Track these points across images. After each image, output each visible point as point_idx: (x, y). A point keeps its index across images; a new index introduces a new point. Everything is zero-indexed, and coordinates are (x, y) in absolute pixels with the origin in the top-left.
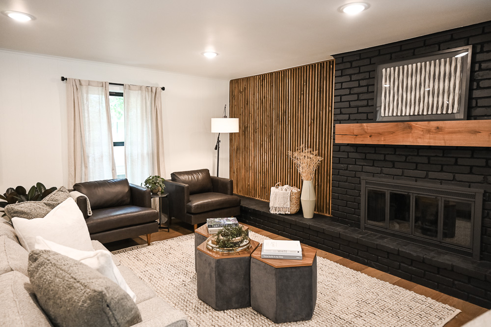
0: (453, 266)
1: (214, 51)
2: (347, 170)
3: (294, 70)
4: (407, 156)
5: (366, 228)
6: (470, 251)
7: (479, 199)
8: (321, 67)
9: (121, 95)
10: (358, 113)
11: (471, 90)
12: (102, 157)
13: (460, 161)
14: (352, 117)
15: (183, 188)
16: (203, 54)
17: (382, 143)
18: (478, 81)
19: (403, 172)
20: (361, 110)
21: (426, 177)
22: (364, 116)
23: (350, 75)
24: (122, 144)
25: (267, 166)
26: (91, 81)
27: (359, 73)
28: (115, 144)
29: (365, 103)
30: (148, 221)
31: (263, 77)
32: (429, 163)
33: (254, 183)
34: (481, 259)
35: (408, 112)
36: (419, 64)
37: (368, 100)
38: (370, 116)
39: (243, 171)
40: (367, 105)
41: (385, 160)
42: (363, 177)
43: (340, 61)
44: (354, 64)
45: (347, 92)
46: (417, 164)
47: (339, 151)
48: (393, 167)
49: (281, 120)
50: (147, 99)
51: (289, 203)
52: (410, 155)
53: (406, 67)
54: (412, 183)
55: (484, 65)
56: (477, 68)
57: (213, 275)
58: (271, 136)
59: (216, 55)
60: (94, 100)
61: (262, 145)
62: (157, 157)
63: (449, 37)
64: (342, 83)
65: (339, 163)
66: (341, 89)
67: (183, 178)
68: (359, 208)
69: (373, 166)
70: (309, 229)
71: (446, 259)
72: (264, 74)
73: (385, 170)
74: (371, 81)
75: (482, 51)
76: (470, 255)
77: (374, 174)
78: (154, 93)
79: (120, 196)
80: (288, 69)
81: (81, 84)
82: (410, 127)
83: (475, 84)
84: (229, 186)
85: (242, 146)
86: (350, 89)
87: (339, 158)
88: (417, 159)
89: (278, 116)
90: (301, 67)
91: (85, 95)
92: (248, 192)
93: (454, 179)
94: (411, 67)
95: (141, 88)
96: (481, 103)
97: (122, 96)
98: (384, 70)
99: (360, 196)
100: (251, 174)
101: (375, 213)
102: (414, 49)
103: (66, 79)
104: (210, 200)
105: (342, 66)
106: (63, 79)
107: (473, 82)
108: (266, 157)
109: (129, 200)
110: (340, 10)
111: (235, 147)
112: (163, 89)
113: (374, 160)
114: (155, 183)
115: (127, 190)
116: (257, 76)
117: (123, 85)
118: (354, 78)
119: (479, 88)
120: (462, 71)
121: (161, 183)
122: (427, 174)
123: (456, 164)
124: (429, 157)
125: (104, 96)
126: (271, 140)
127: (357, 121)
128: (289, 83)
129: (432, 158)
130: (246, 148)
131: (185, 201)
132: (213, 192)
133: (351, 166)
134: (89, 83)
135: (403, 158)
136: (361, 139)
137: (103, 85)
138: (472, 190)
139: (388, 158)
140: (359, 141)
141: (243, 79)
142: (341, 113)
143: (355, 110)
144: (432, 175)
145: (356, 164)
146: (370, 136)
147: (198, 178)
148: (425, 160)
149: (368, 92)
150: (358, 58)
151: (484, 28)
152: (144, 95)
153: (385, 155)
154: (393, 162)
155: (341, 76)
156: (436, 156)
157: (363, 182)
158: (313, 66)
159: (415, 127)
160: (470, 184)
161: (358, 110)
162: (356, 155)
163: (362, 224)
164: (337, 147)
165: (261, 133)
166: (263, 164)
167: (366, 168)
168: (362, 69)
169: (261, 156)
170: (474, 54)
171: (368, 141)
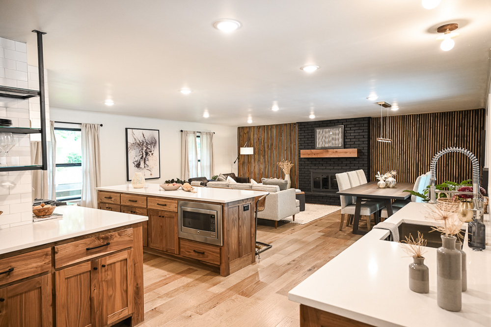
2: (304, 168)
3: (277, 126)
4: (327, 162)
8: (290, 125)
11: (344, 139)
13: (343, 162)
14: (306, 147)
17: (318, 157)
19: (326, 167)
20: (309, 144)
21: (334, 169)
22: (311, 147)
23: (304, 131)
29: (311, 142)
32: (334, 164)
35: (327, 145)
36: (329, 129)
38: (313, 147)
41: (319, 164)
42: (311, 170)
43: (300, 125)
44: (306, 126)
45: (303, 137)
47: (302, 161)
48: (322, 166)
49: (271, 147)
54: (329, 171)
55: (347, 132)
58: (264, 156)
60: (191, 139)
61: (259, 160)
63: (337, 122)
64: (300, 133)
65: (301, 166)
66: (301, 136)
68: (310, 184)
69: (315, 166)
72: (260, 126)
73: (320, 167)
74: (312, 134)
75: (346, 127)
77: (315, 169)
80: (274, 125)
81: (187, 133)
82: (328, 151)
87: (301, 164)
88: (330, 162)
89: (268, 146)
93: (342, 169)
94: (326, 130)
95: (207, 133)
96: (348, 143)
97: (200, 137)
98: (317, 130)
99: (310, 179)
101: (316, 184)
102: (327, 124)
105: (301, 127)
106: (182, 131)
107: (345, 137)
108: (262, 167)
110: (308, 116)
111: (241, 162)
112: (214, 133)
113: (315, 164)
116: (255, 126)
117: (201, 132)
118: (306, 132)
119: (347, 139)
120: (342, 133)
124: (334, 161)
125: (194, 138)
126: (264, 158)
127: (308, 149)
128: (274, 131)
130: (249, 162)
133: (306, 167)
134: (190, 132)
137: (194, 133)
139: (320, 162)
140: (310, 157)
141: (247, 127)
142: (302, 146)
143: (307, 145)
144: (335, 168)
145: (308, 166)
146: (314, 155)
149: (312, 138)
150: (307, 124)
151: (347, 120)
152: (208, 137)
154: (322, 164)
155: (301, 131)
157: (311, 173)
158: (286, 125)
160: (346, 170)
162: (308, 162)
163: (312, 190)
164: (300, 159)
165: (259, 154)
166: (260, 170)
167: (312, 167)
168: (309, 129)
169: (259, 166)
170: (344, 128)
171: (314, 157)
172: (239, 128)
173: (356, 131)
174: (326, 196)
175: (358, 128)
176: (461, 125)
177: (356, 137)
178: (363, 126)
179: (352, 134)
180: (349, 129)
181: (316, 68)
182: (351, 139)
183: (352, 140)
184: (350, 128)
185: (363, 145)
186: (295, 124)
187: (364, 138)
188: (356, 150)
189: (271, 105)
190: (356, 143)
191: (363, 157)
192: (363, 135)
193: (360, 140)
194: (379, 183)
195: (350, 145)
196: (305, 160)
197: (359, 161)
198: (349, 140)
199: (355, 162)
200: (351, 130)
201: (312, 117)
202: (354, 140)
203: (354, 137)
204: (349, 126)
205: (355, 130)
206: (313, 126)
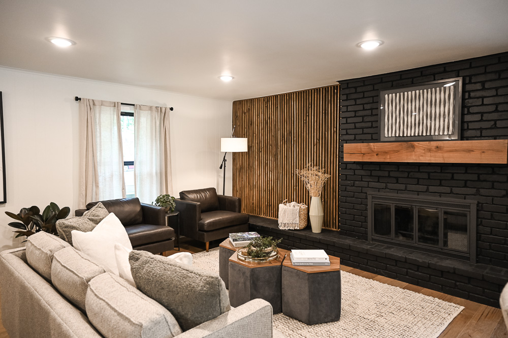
0: (454, 269)
1: (231, 75)
2: (354, 186)
3: (299, 94)
4: (409, 173)
5: (373, 240)
6: (467, 255)
7: (474, 209)
8: (325, 91)
9: (131, 115)
10: (363, 133)
11: (463, 115)
12: (112, 176)
13: (456, 176)
14: (358, 137)
15: (195, 206)
16: (219, 77)
17: (388, 161)
18: (469, 108)
19: (406, 187)
20: (366, 131)
21: (427, 191)
22: (369, 137)
23: (355, 100)
24: (131, 163)
25: (272, 184)
26: (104, 101)
27: (364, 97)
28: (126, 163)
29: (369, 124)
30: (165, 238)
31: (267, 99)
32: (429, 178)
33: (259, 201)
34: (477, 262)
35: (409, 133)
36: (417, 91)
37: (372, 122)
38: (375, 137)
39: (247, 190)
40: (372, 127)
41: (389, 176)
42: (370, 192)
43: (345, 86)
45: (353, 114)
46: (418, 179)
47: (346, 169)
48: (397, 182)
49: (287, 139)
50: (157, 119)
51: (298, 219)
52: (412, 172)
53: (406, 93)
54: (414, 197)
55: (472, 94)
56: (467, 96)
57: (248, 284)
58: (276, 155)
59: (231, 78)
60: (106, 119)
61: (266, 164)
62: (164, 175)
63: (442, 69)
64: (347, 106)
65: (346, 180)
66: (347, 111)
67: (192, 196)
68: (366, 222)
69: (378, 182)
70: (320, 242)
71: (448, 263)
72: (269, 97)
73: (390, 185)
74: (374, 106)
75: (470, 83)
76: (468, 259)
77: (379, 190)
78: (163, 113)
79: (133, 215)
80: (293, 93)
81: (94, 104)
82: (413, 147)
83: (466, 109)
84: (237, 204)
85: (246, 165)
86: (355, 111)
87: (346, 175)
88: (419, 175)
89: (283, 136)
90: (306, 91)
91: (97, 115)
92: (253, 210)
93: (451, 192)
94: (410, 94)
95: (151, 108)
96: (471, 126)
97: (133, 116)
98: (386, 96)
99: (366, 210)
100: (255, 192)
101: (381, 227)
102: (413, 78)
103: (80, 99)
104: (221, 218)
105: (347, 91)
106: (77, 99)
107: (464, 109)
108: (272, 176)
109: (141, 219)
110: (358, 46)
111: (238, 166)
112: (172, 109)
113: (379, 177)
114: (166, 202)
115: (138, 209)
116: (261, 98)
117: (134, 105)
118: (358, 102)
119: (469, 113)
120: (454, 99)
121: (172, 202)
122: (428, 188)
123: (452, 178)
124: (429, 173)
125: (115, 116)
126: (276, 159)
127: (362, 141)
128: (295, 105)
129: (431, 174)
130: (250, 167)
131: (197, 219)
132: (220, 210)
133: (357, 182)
134: (102, 103)
135: (406, 175)
136: (369, 157)
137: (115, 105)
138: (468, 201)
139: (392, 174)
140: (366, 159)
141: (247, 101)
142: (347, 134)
143: (360, 131)
144: (432, 189)
145: (362, 181)
146: (377, 155)
147: (206, 196)
148: (426, 176)
149: (372, 115)
150: (362, 84)
151: (471, 63)
152: (154, 115)
153: (389, 171)
154: (397, 178)
155: (347, 100)
156: (435, 172)
157: (369, 197)
158: (317, 90)
159: (417, 146)
160: (465, 196)
161: (363, 130)
162: (363, 172)
163: (370, 237)
164: (344, 165)
165: (266, 152)
166: (268, 182)
167: (372, 184)
168: (366, 94)
169: (266, 174)
170: (464, 84)
171: (375, 159)
172: (235, 103)
173: (501, 91)
174: (406, 261)
177: (502, 108)
179: (487, 101)
180: (479, 86)
182: (482, 113)
183: (487, 117)
184: (484, 83)
186: (335, 87)
188: (502, 143)
190: (500, 124)
195: (482, 129)
196: (355, 166)
198: (478, 117)
199: (495, 177)
200: (484, 89)
201: (370, 47)
202: (495, 116)
203: (493, 108)
204: (482, 78)
205: (497, 88)
206: (376, 87)
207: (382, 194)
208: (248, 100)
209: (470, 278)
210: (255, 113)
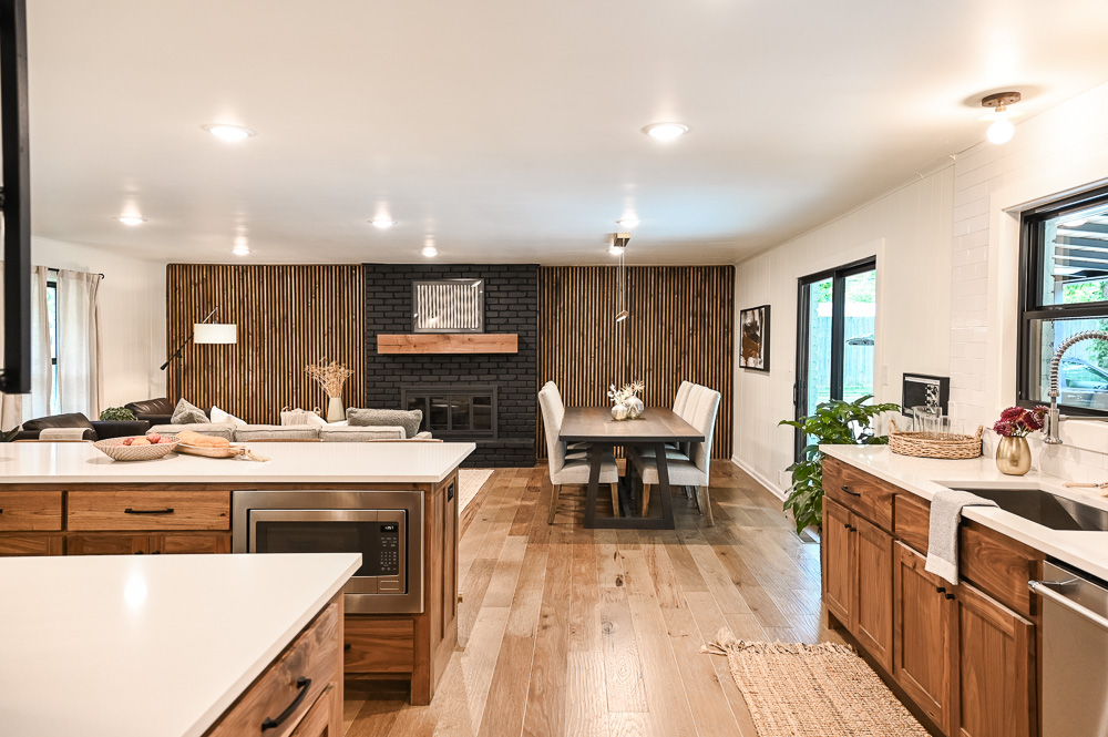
2: (384, 381)
3: (299, 268)
4: (441, 364)
6: (491, 433)
7: (495, 392)
8: (343, 272)
10: (393, 324)
11: (485, 311)
13: (482, 365)
14: (387, 327)
17: (426, 352)
18: (489, 305)
19: (439, 378)
20: (397, 321)
21: (458, 380)
22: (400, 327)
23: (384, 286)
25: (252, 389)
27: (393, 285)
29: (401, 314)
31: (242, 269)
32: (460, 368)
34: (499, 437)
37: (404, 312)
38: (407, 327)
40: (404, 317)
41: (423, 368)
42: (402, 386)
43: (371, 270)
44: (387, 276)
45: (381, 302)
46: (450, 369)
47: (374, 362)
48: (431, 374)
52: (445, 362)
53: (437, 287)
54: (448, 387)
55: (492, 294)
56: (487, 296)
63: (467, 269)
64: (373, 292)
65: (374, 375)
66: (374, 298)
69: (412, 375)
73: (424, 378)
74: (406, 295)
75: (489, 284)
76: (492, 436)
77: (413, 383)
80: (290, 266)
82: (448, 338)
85: (197, 363)
86: (384, 299)
87: (375, 370)
88: (450, 366)
89: (273, 322)
90: (311, 265)
93: (478, 380)
94: (441, 288)
96: (492, 321)
98: (418, 286)
102: (442, 273)
105: (374, 276)
107: (486, 306)
108: (252, 378)
111: (181, 365)
112: (102, 276)
113: (412, 369)
116: (230, 265)
117: (58, 270)
118: (388, 289)
119: (490, 310)
120: (478, 297)
122: (459, 378)
123: (479, 367)
124: (460, 363)
127: (394, 332)
128: (292, 282)
129: (462, 364)
133: (388, 377)
135: (439, 366)
136: (406, 349)
138: (491, 386)
139: (426, 366)
140: (404, 351)
142: (375, 323)
143: (390, 321)
144: (462, 378)
145: (393, 375)
146: (415, 346)
148: (457, 366)
149: (403, 304)
150: (393, 271)
151: (489, 268)
152: (81, 286)
153: (424, 363)
154: (431, 370)
155: (374, 285)
156: (465, 362)
157: (403, 392)
158: (328, 268)
159: (453, 339)
160: (489, 382)
161: (393, 320)
162: (394, 366)
164: (377, 359)
165: (241, 344)
166: (245, 386)
167: (405, 378)
168: (396, 282)
169: (242, 375)
170: (485, 285)
171: (413, 351)
172: (171, 268)
173: (511, 295)
175: (515, 288)
176: (700, 294)
177: (511, 308)
178: (527, 284)
179: (502, 301)
180: (495, 288)
181: (681, 132)
182: (499, 311)
183: (502, 314)
184: (498, 286)
185: (526, 327)
186: (353, 267)
187: (528, 310)
188: (514, 336)
189: (370, 212)
190: (511, 321)
191: (527, 352)
192: (527, 305)
193: (520, 314)
194: (614, 409)
195: (498, 324)
196: (385, 360)
197: (517, 362)
198: (496, 314)
199: (509, 365)
200: (499, 291)
201: (429, 254)
202: (507, 314)
203: (506, 307)
204: (497, 282)
205: (508, 292)
206: (407, 276)
207: (415, 387)
208: (203, 266)
209: (495, 449)
210: (219, 286)
